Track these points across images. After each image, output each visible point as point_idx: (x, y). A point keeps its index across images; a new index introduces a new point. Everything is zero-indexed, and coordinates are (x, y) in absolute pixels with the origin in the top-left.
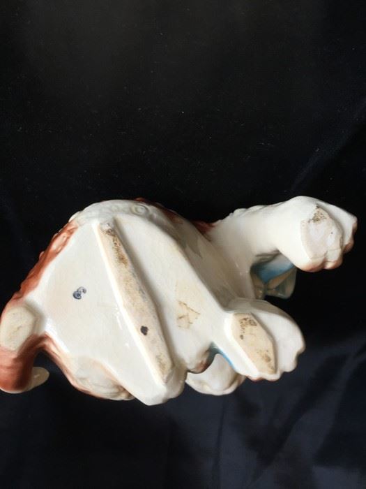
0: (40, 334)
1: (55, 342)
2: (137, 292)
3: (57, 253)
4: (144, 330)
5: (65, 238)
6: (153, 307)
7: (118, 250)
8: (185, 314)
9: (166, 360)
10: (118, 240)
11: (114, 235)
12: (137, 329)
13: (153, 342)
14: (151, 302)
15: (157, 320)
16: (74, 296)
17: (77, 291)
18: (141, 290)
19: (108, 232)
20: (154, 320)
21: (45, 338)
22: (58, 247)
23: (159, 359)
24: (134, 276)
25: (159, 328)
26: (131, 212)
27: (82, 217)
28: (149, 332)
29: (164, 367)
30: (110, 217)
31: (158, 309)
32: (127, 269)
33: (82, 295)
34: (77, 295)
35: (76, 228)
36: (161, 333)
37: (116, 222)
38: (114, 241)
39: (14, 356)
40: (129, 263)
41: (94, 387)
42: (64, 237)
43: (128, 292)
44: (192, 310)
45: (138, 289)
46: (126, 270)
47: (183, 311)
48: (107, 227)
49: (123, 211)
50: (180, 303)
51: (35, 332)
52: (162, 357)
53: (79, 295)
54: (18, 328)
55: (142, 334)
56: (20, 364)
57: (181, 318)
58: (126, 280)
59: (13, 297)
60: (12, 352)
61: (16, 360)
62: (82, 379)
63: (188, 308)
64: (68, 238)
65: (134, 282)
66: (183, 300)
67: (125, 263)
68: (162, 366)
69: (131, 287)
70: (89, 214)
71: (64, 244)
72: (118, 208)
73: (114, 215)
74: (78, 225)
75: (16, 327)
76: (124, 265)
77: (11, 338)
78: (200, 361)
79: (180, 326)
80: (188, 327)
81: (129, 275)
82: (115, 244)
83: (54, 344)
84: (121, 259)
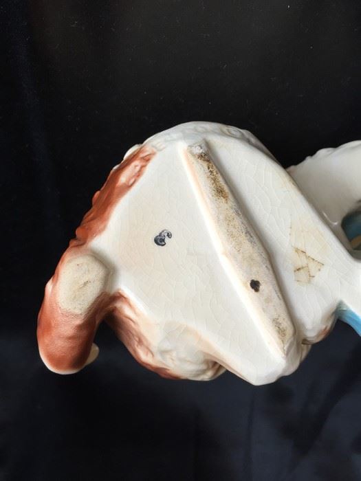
0: (112, 292)
1: (131, 303)
2: (243, 235)
3: (128, 187)
4: (255, 285)
5: (138, 168)
6: (264, 255)
7: (215, 180)
8: (304, 265)
9: (286, 324)
10: (214, 167)
11: (208, 161)
12: (245, 284)
13: (268, 300)
14: (262, 249)
15: (271, 272)
16: (156, 241)
17: (160, 235)
18: (247, 232)
19: (201, 156)
20: (267, 272)
21: (118, 297)
22: (130, 180)
23: (277, 323)
24: (238, 214)
25: (275, 282)
26: (223, 134)
27: (159, 140)
28: (261, 288)
29: (285, 335)
30: (200, 139)
31: (270, 257)
32: (228, 206)
33: (167, 240)
34: (160, 241)
35: (153, 154)
36: (277, 289)
37: (208, 145)
38: (209, 168)
39: (78, 322)
40: (230, 197)
41: (177, 363)
42: (136, 166)
43: (231, 235)
44: (313, 260)
45: (244, 231)
46: (226, 206)
47: (301, 261)
48: (198, 151)
49: (214, 132)
50: (297, 250)
51: (107, 290)
52: (280, 320)
53: (163, 240)
54: (85, 284)
55: (253, 290)
56: (84, 333)
57: (299, 270)
58: (228, 220)
59: (71, 245)
60: (76, 316)
61: (80, 327)
62: (163, 352)
63: (308, 257)
64: (143, 167)
65: (238, 222)
66: (300, 246)
67: (225, 197)
68: (281, 332)
69: (235, 227)
70: (168, 137)
71: (139, 174)
72: (206, 129)
73: (205, 136)
74: (155, 150)
75: (82, 282)
76: (224, 200)
77: (75, 297)
78: (324, 327)
79: (298, 281)
80: (309, 282)
81: (231, 213)
82: (211, 172)
83: (130, 305)
84: (220, 192)
